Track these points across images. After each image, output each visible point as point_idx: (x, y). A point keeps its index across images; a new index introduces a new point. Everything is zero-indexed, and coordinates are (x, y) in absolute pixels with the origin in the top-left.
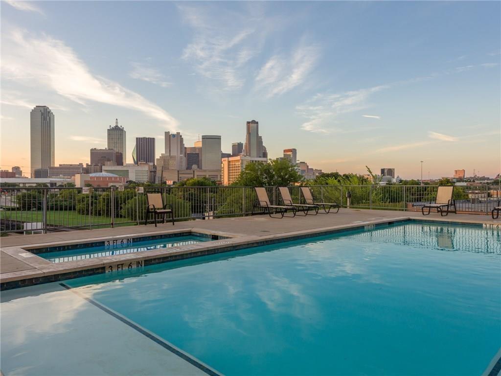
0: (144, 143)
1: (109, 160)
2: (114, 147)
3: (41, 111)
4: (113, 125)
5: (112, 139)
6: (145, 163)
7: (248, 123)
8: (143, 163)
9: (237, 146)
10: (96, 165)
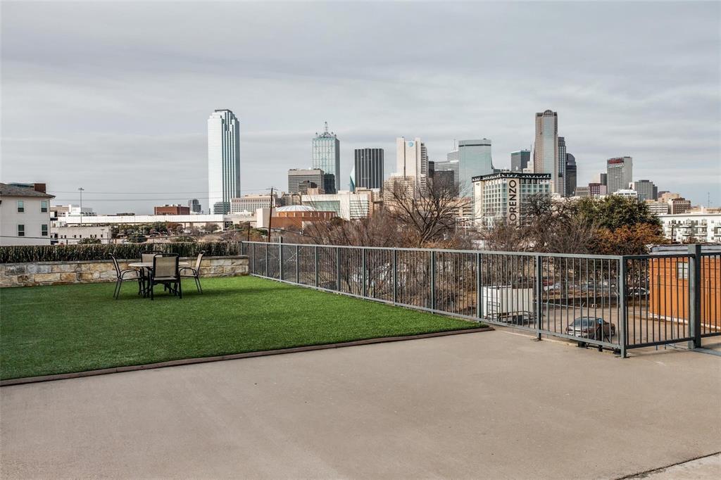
0: (366, 157)
1: (314, 186)
2: (322, 166)
3: (221, 117)
4: (321, 132)
5: (319, 153)
6: (365, 188)
7: (539, 115)
8: (362, 189)
9: (520, 156)
10: (295, 195)
